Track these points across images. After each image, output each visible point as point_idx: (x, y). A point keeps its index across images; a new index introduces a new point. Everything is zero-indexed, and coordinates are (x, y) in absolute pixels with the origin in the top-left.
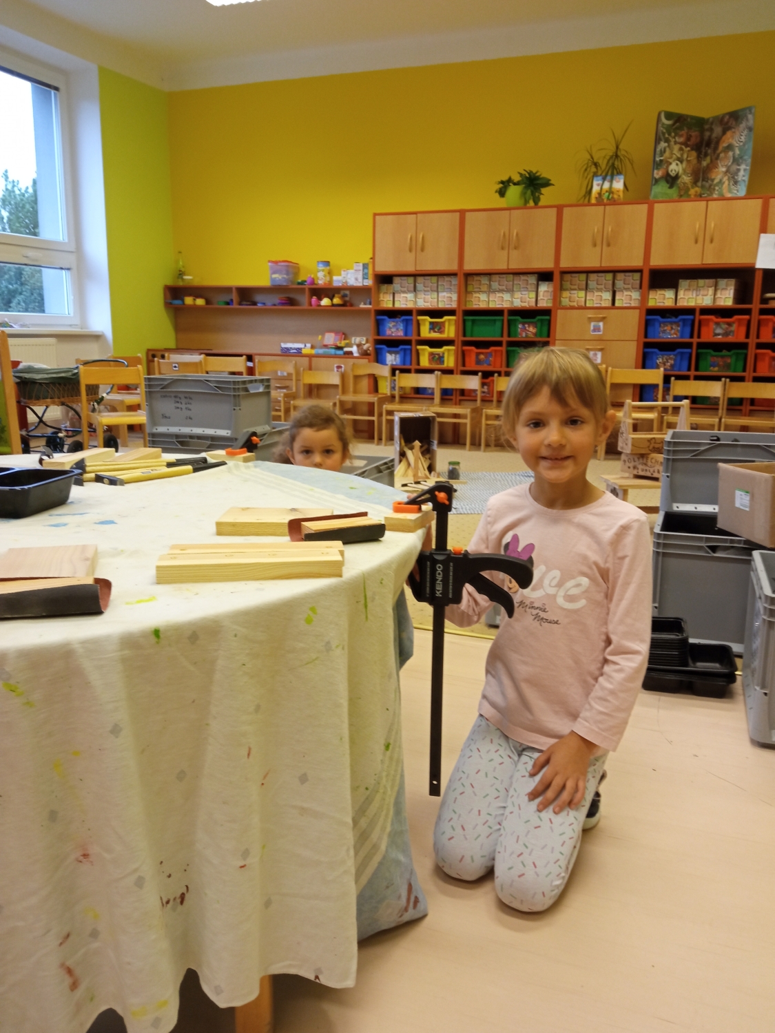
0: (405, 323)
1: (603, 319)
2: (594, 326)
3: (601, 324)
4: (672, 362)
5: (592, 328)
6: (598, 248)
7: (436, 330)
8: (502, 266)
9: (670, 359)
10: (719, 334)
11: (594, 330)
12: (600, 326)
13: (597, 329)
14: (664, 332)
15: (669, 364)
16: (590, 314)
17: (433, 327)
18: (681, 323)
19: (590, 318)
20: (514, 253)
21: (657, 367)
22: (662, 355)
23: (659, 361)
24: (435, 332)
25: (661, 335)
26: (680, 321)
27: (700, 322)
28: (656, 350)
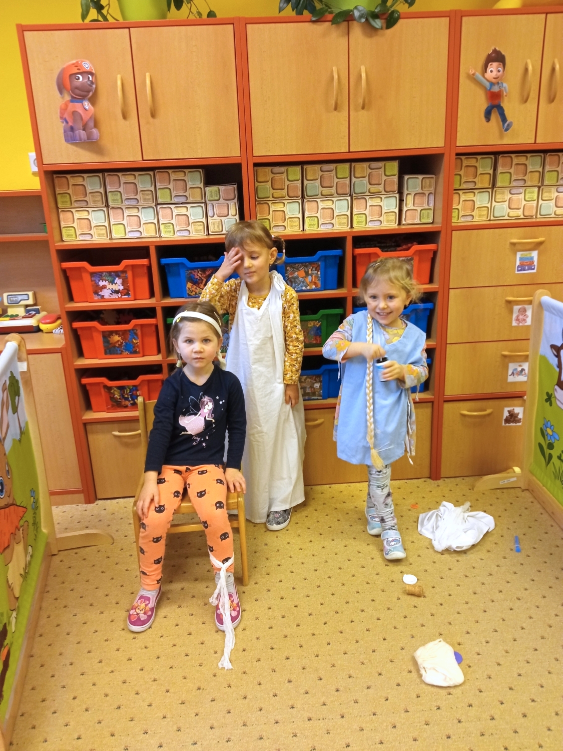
1: (537, 246)
2: (521, 259)
3: (535, 254)
5: (518, 263)
6: (532, 105)
8: (337, 146)
11: (522, 267)
12: (532, 258)
13: (526, 265)
16: (515, 235)
19: (513, 244)
20: (361, 118)
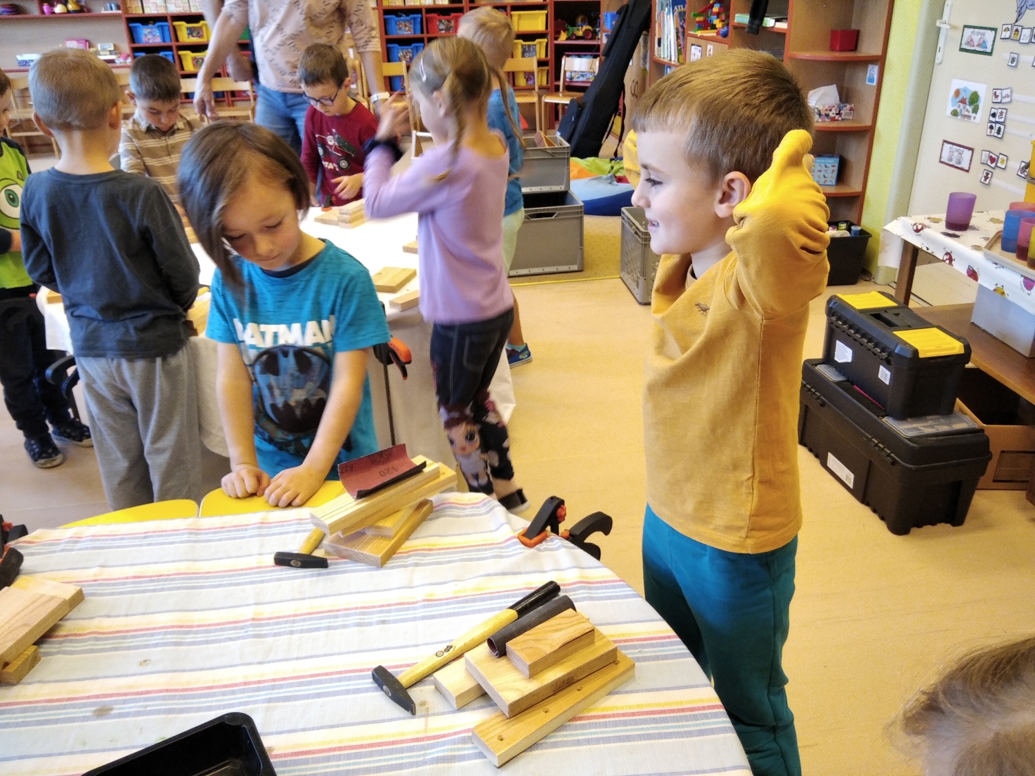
0: (160, 28)
4: (411, 55)
7: (194, 34)
9: (409, 52)
10: (442, 30)
14: (400, 29)
15: (408, 57)
17: (191, 32)
18: (412, 21)
21: (400, 60)
22: (402, 49)
23: (400, 54)
24: (193, 36)
25: (398, 31)
26: (411, 19)
27: (427, 19)
28: (396, 45)
